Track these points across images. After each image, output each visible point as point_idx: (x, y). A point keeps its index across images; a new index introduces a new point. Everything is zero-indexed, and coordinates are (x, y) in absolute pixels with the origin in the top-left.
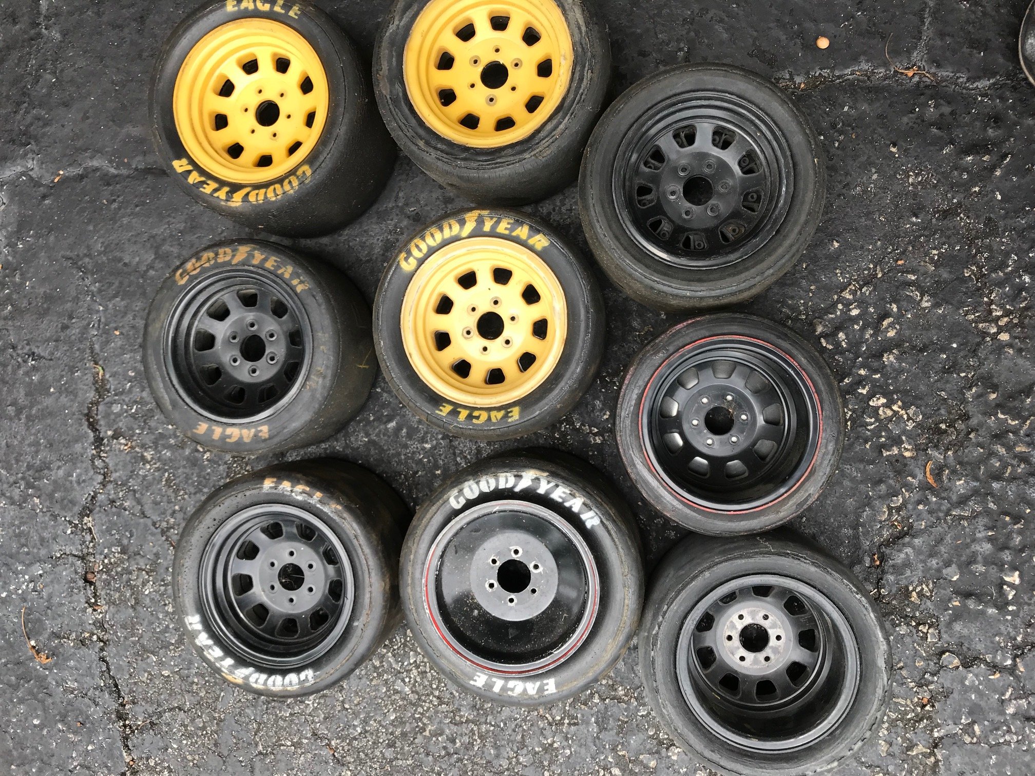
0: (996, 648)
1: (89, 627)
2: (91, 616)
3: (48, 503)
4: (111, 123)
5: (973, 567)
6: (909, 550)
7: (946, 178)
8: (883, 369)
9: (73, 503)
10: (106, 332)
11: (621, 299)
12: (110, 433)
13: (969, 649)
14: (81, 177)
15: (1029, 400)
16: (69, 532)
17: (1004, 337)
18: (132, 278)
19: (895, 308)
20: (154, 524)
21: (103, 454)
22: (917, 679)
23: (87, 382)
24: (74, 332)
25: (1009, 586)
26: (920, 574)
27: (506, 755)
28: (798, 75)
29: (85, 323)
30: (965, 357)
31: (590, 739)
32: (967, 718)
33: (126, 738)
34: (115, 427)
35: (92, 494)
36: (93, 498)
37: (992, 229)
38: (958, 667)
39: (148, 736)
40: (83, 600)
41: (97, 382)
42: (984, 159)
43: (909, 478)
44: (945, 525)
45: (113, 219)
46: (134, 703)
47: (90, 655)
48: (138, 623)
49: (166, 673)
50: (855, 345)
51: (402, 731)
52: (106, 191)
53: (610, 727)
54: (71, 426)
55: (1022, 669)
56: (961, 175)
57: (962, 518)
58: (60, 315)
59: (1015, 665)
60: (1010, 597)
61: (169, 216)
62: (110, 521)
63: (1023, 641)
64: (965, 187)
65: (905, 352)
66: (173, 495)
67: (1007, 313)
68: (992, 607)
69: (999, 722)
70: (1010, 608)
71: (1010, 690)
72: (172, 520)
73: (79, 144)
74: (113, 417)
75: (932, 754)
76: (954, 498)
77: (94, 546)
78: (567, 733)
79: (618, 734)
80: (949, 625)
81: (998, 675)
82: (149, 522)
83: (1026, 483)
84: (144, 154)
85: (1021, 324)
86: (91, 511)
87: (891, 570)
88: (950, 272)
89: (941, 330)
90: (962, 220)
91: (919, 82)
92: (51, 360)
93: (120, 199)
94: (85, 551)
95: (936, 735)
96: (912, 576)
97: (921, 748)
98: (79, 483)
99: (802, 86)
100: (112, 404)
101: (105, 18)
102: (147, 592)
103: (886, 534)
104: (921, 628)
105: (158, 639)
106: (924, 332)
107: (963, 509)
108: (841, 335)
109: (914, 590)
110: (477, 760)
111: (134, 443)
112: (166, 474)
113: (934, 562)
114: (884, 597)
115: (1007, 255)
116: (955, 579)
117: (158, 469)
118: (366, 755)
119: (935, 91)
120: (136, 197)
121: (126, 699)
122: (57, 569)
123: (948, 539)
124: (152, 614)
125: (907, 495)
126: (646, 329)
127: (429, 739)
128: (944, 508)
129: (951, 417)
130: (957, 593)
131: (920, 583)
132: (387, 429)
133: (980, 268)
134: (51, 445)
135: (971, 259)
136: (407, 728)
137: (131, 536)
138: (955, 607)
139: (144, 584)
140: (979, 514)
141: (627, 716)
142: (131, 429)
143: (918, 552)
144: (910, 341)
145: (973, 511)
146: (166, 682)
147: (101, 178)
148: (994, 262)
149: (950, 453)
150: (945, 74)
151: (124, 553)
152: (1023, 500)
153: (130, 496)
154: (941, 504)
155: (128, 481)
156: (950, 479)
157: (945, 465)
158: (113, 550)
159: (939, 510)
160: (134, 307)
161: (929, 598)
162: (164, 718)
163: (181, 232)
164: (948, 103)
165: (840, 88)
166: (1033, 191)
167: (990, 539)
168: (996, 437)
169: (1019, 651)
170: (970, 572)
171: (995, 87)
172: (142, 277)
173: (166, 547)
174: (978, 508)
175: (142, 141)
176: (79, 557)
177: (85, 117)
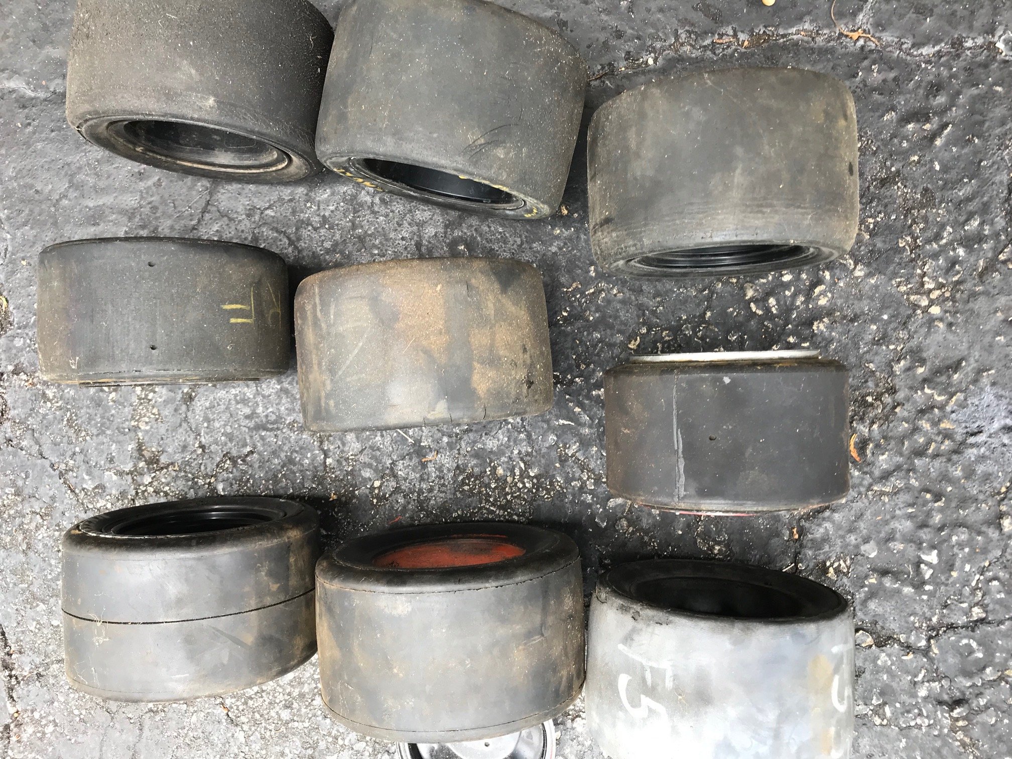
0: (911, 628)
4: (31, 43)
5: (891, 545)
6: (828, 525)
7: (885, 145)
8: (812, 337)
10: (13, 262)
11: (550, 253)
12: (11, 368)
13: (883, 628)
15: (956, 376)
17: (935, 310)
18: (43, 207)
19: (827, 275)
20: (52, 465)
25: (926, 565)
26: (838, 550)
28: (742, 32)
30: (895, 329)
32: (878, 699)
33: (11, 689)
34: (16, 362)
37: (929, 199)
38: (871, 646)
39: (35, 687)
42: (925, 127)
44: (866, 501)
45: (27, 144)
46: (20, 653)
48: (28, 569)
50: (787, 310)
51: (300, 692)
52: (22, 114)
55: (936, 651)
56: (901, 143)
57: (883, 493)
59: (929, 647)
60: (927, 576)
62: (5, 460)
63: (938, 622)
64: (906, 153)
65: (835, 322)
66: (75, 436)
67: (940, 286)
68: (907, 586)
69: (911, 704)
70: (928, 588)
71: (923, 671)
72: (71, 462)
74: (14, 351)
76: (877, 473)
80: (865, 603)
81: (911, 656)
82: (47, 463)
83: (949, 460)
84: (64, 76)
85: (953, 299)
87: (809, 545)
88: (884, 242)
89: (873, 300)
90: (898, 190)
91: (862, 47)
93: (36, 123)
96: (830, 552)
99: (746, 43)
100: (14, 337)
102: (40, 537)
105: (50, 586)
106: (856, 302)
107: (884, 485)
108: (772, 301)
109: (832, 565)
111: (35, 380)
112: (68, 414)
113: (853, 538)
114: (800, 572)
115: (943, 227)
116: (872, 555)
117: (60, 408)
118: (262, 715)
119: (881, 58)
120: (52, 121)
121: (13, 649)
123: (868, 515)
124: (44, 561)
126: (574, 285)
128: (866, 483)
129: (878, 390)
130: (874, 570)
131: (838, 559)
133: (915, 239)
135: (906, 230)
136: (306, 689)
137: (27, 477)
138: (870, 586)
139: (37, 528)
140: (900, 490)
142: (33, 364)
143: (838, 527)
144: (841, 310)
145: (894, 487)
146: (55, 632)
147: (17, 100)
148: (929, 234)
149: (875, 427)
150: (890, 39)
151: (19, 495)
152: (945, 477)
153: (28, 435)
154: (863, 479)
155: (26, 419)
156: (873, 453)
157: (870, 439)
158: (7, 491)
159: (861, 484)
160: (44, 237)
161: (846, 574)
162: (51, 669)
163: (98, 161)
164: (892, 69)
165: (784, 47)
166: (972, 163)
167: (910, 517)
168: (922, 412)
169: (934, 633)
170: (889, 549)
171: (939, 55)
172: (54, 206)
173: (64, 490)
174: (900, 484)
175: (60, 63)
177: (5, 36)
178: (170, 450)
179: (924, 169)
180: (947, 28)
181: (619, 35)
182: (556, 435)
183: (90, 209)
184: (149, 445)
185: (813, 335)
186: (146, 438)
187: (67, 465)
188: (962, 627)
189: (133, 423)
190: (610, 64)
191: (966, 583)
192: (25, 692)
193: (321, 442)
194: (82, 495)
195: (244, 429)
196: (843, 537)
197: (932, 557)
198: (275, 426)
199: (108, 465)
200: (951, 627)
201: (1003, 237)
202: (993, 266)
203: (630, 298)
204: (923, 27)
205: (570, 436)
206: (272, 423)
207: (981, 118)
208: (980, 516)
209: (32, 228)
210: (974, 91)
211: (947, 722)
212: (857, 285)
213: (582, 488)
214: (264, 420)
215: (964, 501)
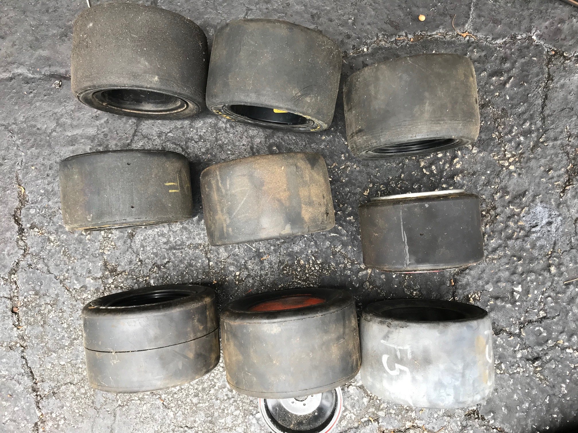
0: (511, 325)
1: (15, 339)
4: (29, 48)
5: (499, 284)
6: (469, 277)
7: (483, 88)
9: (5, 267)
10: (26, 168)
11: (320, 149)
12: (29, 226)
13: (498, 325)
14: (11, 79)
15: (524, 199)
16: (2, 283)
17: (512, 168)
18: (42, 137)
19: (459, 153)
20: (56, 277)
21: (23, 238)
23: (13, 196)
24: (6, 167)
25: (516, 292)
26: (474, 289)
28: (410, 34)
29: (13, 162)
30: (494, 178)
32: (498, 361)
33: (38, 402)
34: (32, 222)
35: (17, 261)
36: (17, 263)
37: (505, 113)
38: (493, 335)
39: (52, 400)
40: (11, 324)
41: (20, 196)
42: (501, 79)
44: (485, 263)
45: (30, 103)
46: (43, 382)
47: (16, 355)
48: (45, 335)
49: (62, 363)
50: (441, 171)
51: (202, 387)
52: (26, 87)
54: (4, 222)
55: (524, 334)
56: (490, 87)
57: (493, 259)
59: (520, 332)
60: (517, 298)
61: (65, 101)
62: (28, 276)
63: (524, 320)
64: (492, 92)
65: (465, 176)
66: (68, 260)
67: (513, 156)
68: (508, 304)
69: (514, 362)
70: (518, 303)
71: (519, 345)
72: (67, 275)
73: (9, 60)
74: (30, 216)
76: (490, 249)
77: (18, 292)
81: (512, 338)
82: (53, 276)
84: (50, 66)
85: (520, 161)
86: (16, 271)
87: (460, 287)
88: (485, 135)
89: (482, 164)
90: (490, 109)
91: (468, 41)
93: (35, 91)
94: (12, 295)
96: (470, 290)
98: (9, 255)
99: (412, 40)
100: (30, 208)
102: (51, 317)
105: (58, 343)
106: (474, 166)
107: (494, 255)
108: (433, 167)
109: (471, 297)
111: (43, 231)
112: (63, 248)
113: (481, 282)
115: (512, 127)
116: (491, 290)
117: (58, 246)
118: (182, 402)
119: (478, 45)
120: (45, 90)
121: (38, 380)
123: (487, 271)
124: (54, 329)
126: (334, 164)
127: (217, 391)
128: (485, 254)
129: (488, 208)
130: (492, 297)
131: (474, 293)
132: (193, 220)
133: (500, 133)
135: (496, 129)
136: (206, 385)
137: (41, 285)
138: (491, 305)
139: (49, 312)
140: (502, 257)
142: (42, 223)
143: (473, 278)
144: (467, 170)
145: (499, 255)
146: (63, 368)
147: (23, 80)
148: (506, 130)
149: (488, 226)
150: (481, 36)
151: (37, 295)
152: (522, 249)
153: (41, 261)
155: (39, 253)
156: (487, 240)
157: (485, 233)
158: (30, 293)
160: (43, 153)
161: (479, 301)
162: (61, 389)
163: (72, 111)
164: (483, 51)
165: (431, 41)
166: (524, 95)
167: (507, 269)
168: (509, 218)
169: (522, 325)
170: (498, 286)
171: (505, 43)
172: (49, 136)
173: (63, 290)
174: (502, 254)
175: (48, 59)
176: (8, 298)
177: (14, 45)
178: (123, 264)
179: (501, 99)
180: (508, 30)
181: (349, 37)
182: (330, 242)
183: (69, 137)
184: (110, 262)
185: (455, 183)
186: (109, 259)
187: (64, 276)
188: (535, 322)
189: (101, 251)
190: (345, 52)
191: (536, 300)
192: (46, 403)
193: (206, 254)
194: (74, 292)
195: (164, 250)
196: (476, 282)
197: (519, 288)
198: (181, 247)
199: (88, 275)
200: (530, 322)
201: (541, 131)
202: (538, 144)
203: (363, 170)
204: (496, 30)
205: (337, 242)
206: (179, 246)
207: (527, 73)
208: (540, 267)
209: (36, 149)
210: (523, 60)
211: (532, 369)
212: (474, 157)
213: (345, 268)
214: (174, 244)
215: (532, 260)
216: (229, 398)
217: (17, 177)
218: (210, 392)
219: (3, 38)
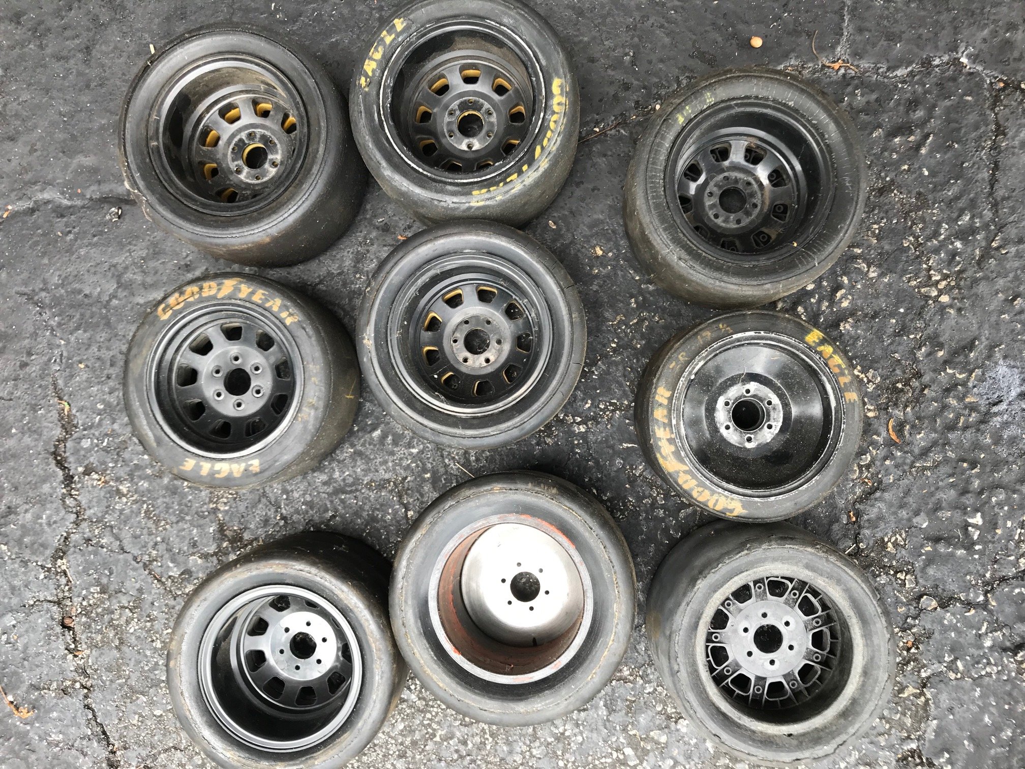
0: (967, 587)
1: (71, 675)
2: (71, 663)
3: (16, 550)
4: (61, 154)
5: (939, 514)
6: (880, 504)
7: (878, 159)
8: (840, 337)
9: (44, 546)
10: (70, 366)
11: (591, 292)
12: (81, 469)
13: (944, 590)
14: (32, 211)
15: (972, 355)
16: (42, 576)
17: (945, 299)
19: (845, 280)
20: (135, 558)
21: (73, 492)
22: (900, 625)
23: (50, 420)
24: (34, 369)
25: (973, 527)
26: (893, 526)
27: (518, 750)
29: (45, 359)
30: (912, 320)
31: (600, 723)
32: (950, 656)
34: (86, 462)
35: (65, 534)
36: (66, 538)
37: (923, 201)
38: (936, 609)
40: (62, 647)
41: (63, 418)
42: (910, 139)
43: (875, 437)
44: (910, 477)
45: (70, 251)
46: (125, 748)
47: (73, 704)
48: (123, 664)
49: (158, 712)
51: (412, 740)
52: (60, 223)
53: (618, 708)
54: (37, 466)
55: (994, 603)
56: (891, 155)
57: (925, 468)
58: (17, 353)
59: (987, 600)
60: (975, 537)
61: (130, 243)
62: (86, 560)
63: (991, 577)
64: (897, 164)
65: (859, 320)
66: (153, 526)
67: (946, 277)
68: (959, 549)
69: (979, 655)
70: (977, 547)
71: (985, 624)
72: (155, 552)
73: (28, 177)
74: (82, 453)
75: (922, 694)
76: (917, 451)
77: (70, 589)
78: (578, 720)
79: (627, 714)
80: (923, 570)
81: (973, 612)
82: (129, 557)
83: (978, 430)
84: (99, 182)
85: (958, 286)
86: (64, 553)
87: (867, 525)
88: (891, 244)
89: (888, 297)
90: (895, 196)
91: (844, 75)
92: (11, 400)
93: (76, 230)
94: (61, 595)
95: (924, 675)
96: (886, 528)
97: (911, 690)
98: (49, 524)
100: (81, 439)
101: (49, 51)
102: (132, 631)
103: (858, 491)
104: (899, 575)
105: (147, 677)
106: (874, 300)
107: (925, 461)
108: (800, 309)
109: (890, 540)
110: (491, 759)
111: (107, 478)
112: (145, 506)
113: (904, 513)
114: (863, 550)
115: (939, 224)
116: (924, 526)
117: (136, 502)
119: (861, 82)
120: (93, 226)
121: (116, 746)
122: (31, 618)
123: (915, 490)
124: (139, 653)
125: (874, 452)
126: (618, 318)
127: (439, 744)
128: (908, 461)
129: (906, 376)
130: (927, 539)
131: (894, 534)
132: (372, 439)
133: (917, 238)
134: (16, 488)
135: (909, 230)
136: (417, 736)
137: (111, 573)
138: (927, 553)
139: (128, 622)
140: (940, 463)
141: (634, 696)
142: (104, 463)
143: (891, 505)
144: (862, 310)
145: (934, 461)
146: (159, 722)
147: (54, 211)
148: (928, 232)
149: (909, 409)
150: (867, 65)
151: (104, 593)
152: (977, 446)
153: (107, 532)
154: (905, 458)
155: (103, 517)
156: (910, 434)
157: (906, 421)
158: (92, 590)
159: (904, 463)
160: (98, 338)
161: (903, 547)
162: (159, 760)
163: (143, 259)
164: (873, 91)
166: (955, 165)
167: (952, 485)
168: (947, 391)
169: (989, 587)
170: (938, 518)
171: (911, 74)
172: (105, 308)
173: (150, 581)
174: (939, 457)
175: (94, 171)
176: (55, 602)
177: (33, 150)
178: (252, 526)
179: (914, 176)
180: (916, 50)
181: (626, 87)
182: (622, 459)
183: (141, 305)
184: (231, 524)
185: (841, 335)
186: (227, 518)
187: (149, 555)
188: (1013, 578)
189: (212, 506)
190: (622, 114)
191: (1010, 538)
193: (400, 497)
194: (169, 583)
195: (324, 495)
196: (895, 513)
197: (978, 519)
198: (354, 488)
199: (191, 550)
200: (1003, 580)
201: (993, 227)
202: (988, 253)
203: (671, 323)
204: (895, 52)
205: (635, 458)
206: (351, 486)
207: (957, 125)
208: (1013, 476)
209: (85, 331)
210: (947, 103)
211: (1013, 666)
212: (873, 285)
213: (654, 505)
214: (342, 483)
215: (997, 464)
216: (461, 757)
217: (55, 385)
218: (427, 748)
219: (12, 140)
